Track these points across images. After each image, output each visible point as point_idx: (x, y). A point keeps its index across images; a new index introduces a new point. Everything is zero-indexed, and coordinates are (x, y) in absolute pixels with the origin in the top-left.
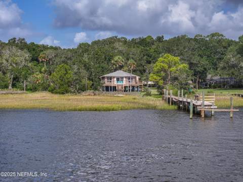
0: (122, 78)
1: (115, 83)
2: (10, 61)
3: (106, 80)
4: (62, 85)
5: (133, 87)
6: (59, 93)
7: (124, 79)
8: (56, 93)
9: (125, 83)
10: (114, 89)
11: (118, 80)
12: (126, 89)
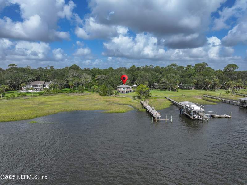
0: (125, 88)
1: (122, 90)
2: (85, 81)
3: (119, 88)
4: (104, 93)
5: (129, 91)
6: (103, 95)
7: (126, 88)
8: (102, 95)
9: (126, 90)
10: (122, 92)
11: (123, 88)
12: (126, 92)
